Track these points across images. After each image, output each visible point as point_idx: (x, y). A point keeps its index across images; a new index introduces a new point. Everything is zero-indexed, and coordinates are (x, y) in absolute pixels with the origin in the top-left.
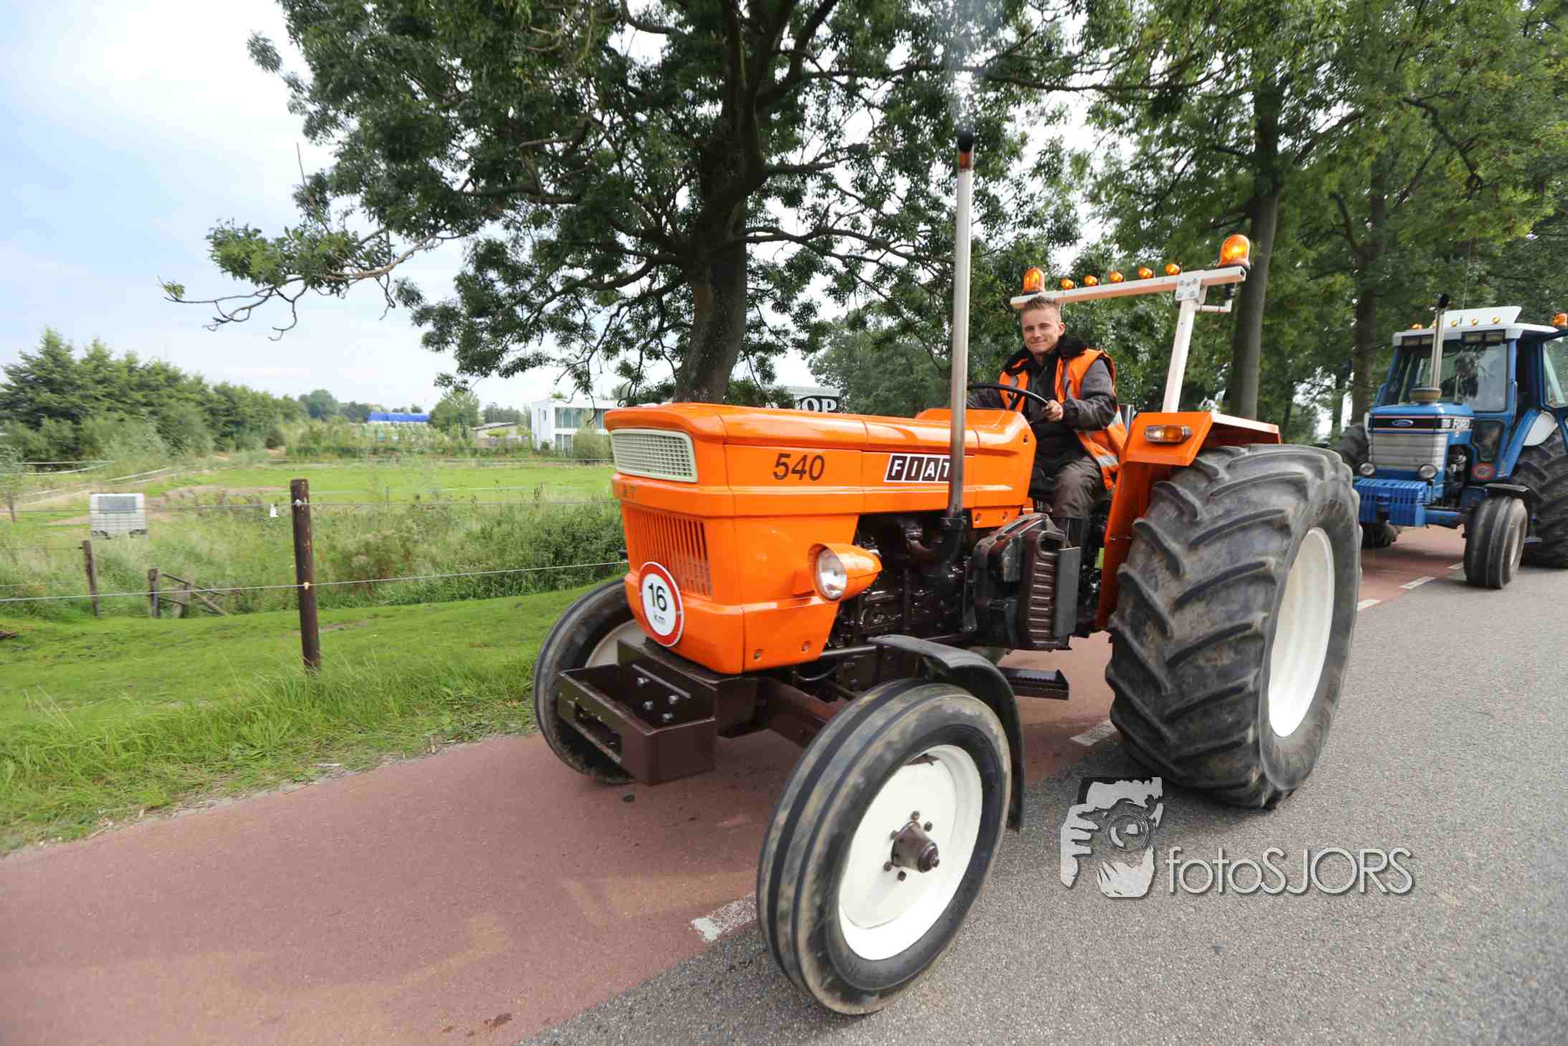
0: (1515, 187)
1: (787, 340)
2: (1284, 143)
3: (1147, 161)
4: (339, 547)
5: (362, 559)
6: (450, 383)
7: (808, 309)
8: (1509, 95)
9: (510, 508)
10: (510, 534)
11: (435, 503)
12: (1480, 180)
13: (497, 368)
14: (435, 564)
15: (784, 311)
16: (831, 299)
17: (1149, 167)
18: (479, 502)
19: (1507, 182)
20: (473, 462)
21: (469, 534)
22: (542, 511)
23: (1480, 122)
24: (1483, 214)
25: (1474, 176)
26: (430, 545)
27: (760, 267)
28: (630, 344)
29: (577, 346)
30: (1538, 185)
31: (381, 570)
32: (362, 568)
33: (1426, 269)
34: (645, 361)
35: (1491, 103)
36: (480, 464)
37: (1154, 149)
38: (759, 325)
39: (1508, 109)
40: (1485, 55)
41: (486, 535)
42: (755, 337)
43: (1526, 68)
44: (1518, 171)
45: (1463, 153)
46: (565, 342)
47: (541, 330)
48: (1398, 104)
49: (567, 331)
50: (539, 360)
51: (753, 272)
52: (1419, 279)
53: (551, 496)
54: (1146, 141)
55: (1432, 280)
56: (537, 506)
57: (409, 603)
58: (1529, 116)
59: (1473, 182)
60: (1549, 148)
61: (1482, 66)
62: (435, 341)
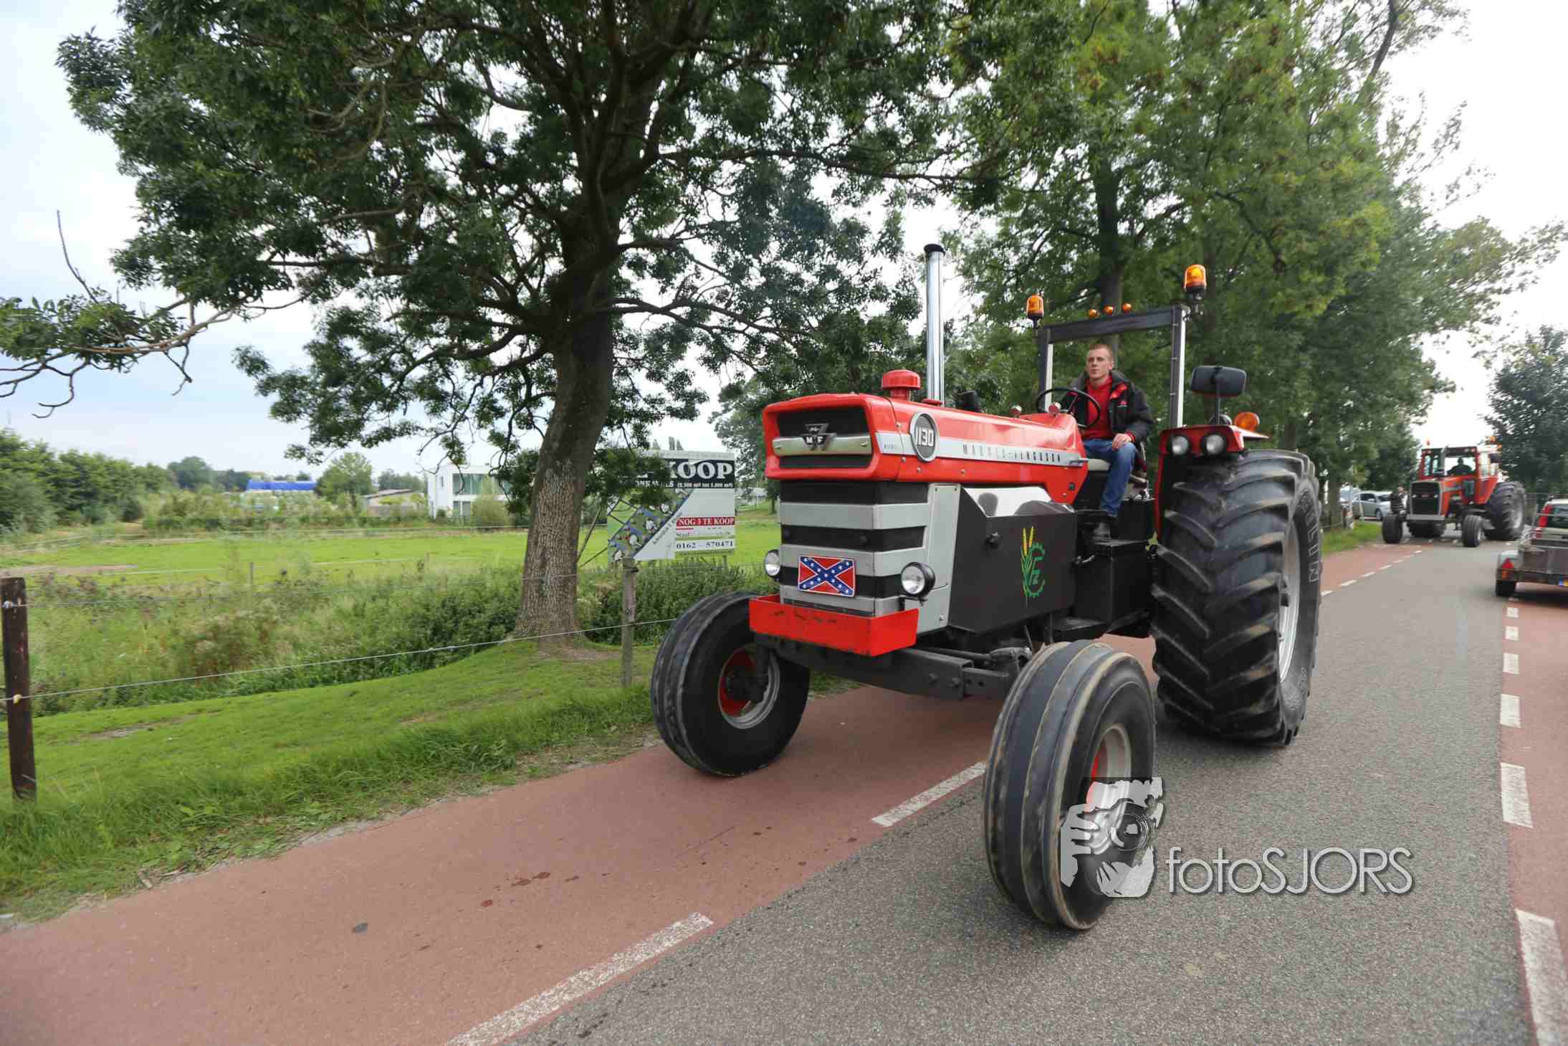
0: (1312, 269)
1: (661, 409)
2: (1122, 228)
3: (1007, 240)
4: (182, 633)
5: (209, 645)
6: (303, 455)
7: (683, 378)
8: (1299, 192)
9: (389, 582)
10: (384, 611)
11: (304, 580)
12: (1284, 264)
13: (360, 437)
14: (296, 646)
15: (659, 380)
16: (705, 368)
17: (1009, 246)
18: (357, 577)
19: (1302, 265)
20: (360, 532)
21: (340, 611)
22: (424, 584)
23: (1278, 214)
24: (1289, 291)
25: (1278, 261)
26: (292, 625)
27: (631, 337)
28: (500, 413)
29: (448, 415)
30: (1329, 269)
31: (231, 656)
32: (207, 655)
33: (1254, 338)
34: (516, 430)
35: (1285, 198)
36: (367, 534)
37: (1014, 230)
38: (632, 393)
39: (1298, 204)
40: (1275, 158)
41: (359, 612)
42: (629, 405)
43: (1308, 171)
44: (1312, 257)
45: (1268, 240)
46: (435, 411)
47: (406, 399)
48: (1210, 196)
49: (437, 400)
50: (406, 429)
51: (624, 341)
52: (1249, 348)
53: (435, 568)
54: (1007, 222)
55: (1257, 351)
56: (420, 579)
57: (261, 691)
58: (1315, 211)
59: (1279, 266)
60: (1333, 238)
61: (1274, 167)
62: (286, 410)
